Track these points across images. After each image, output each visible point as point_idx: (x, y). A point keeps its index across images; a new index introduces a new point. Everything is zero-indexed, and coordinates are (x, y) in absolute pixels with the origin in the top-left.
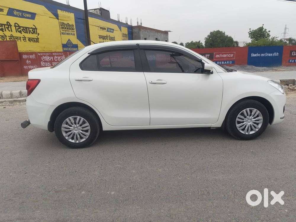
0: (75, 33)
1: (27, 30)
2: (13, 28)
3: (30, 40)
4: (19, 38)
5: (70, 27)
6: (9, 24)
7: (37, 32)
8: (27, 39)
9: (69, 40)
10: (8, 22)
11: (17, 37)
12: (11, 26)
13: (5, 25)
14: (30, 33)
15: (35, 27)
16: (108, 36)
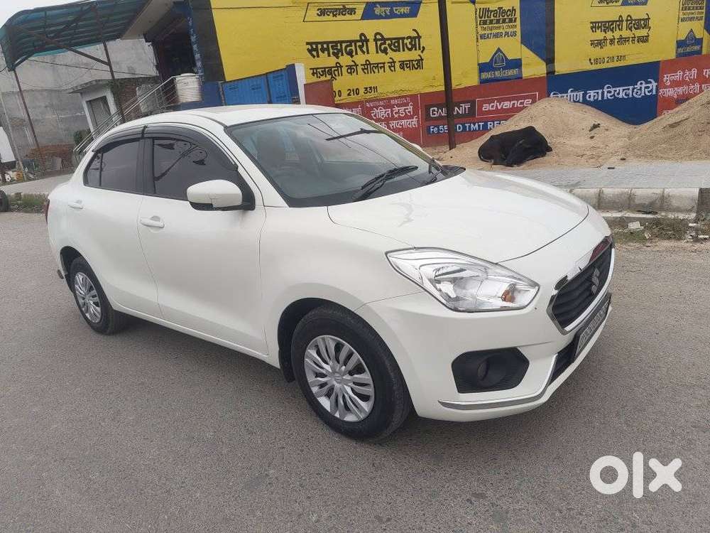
0: (518, 30)
1: (399, 44)
2: (372, 45)
3: (403, 65)
4: (382, 65)
5: (506, 17)
6: (363, 38)
7: (419, 44)
8: (397, 65)
9: (499, 50)
10: (362, 34)
11: (378, 64)
12: (367, 41)
13: (355, 42)
14: (404, 50)
15: (418, 34)
16: (624, 18)
